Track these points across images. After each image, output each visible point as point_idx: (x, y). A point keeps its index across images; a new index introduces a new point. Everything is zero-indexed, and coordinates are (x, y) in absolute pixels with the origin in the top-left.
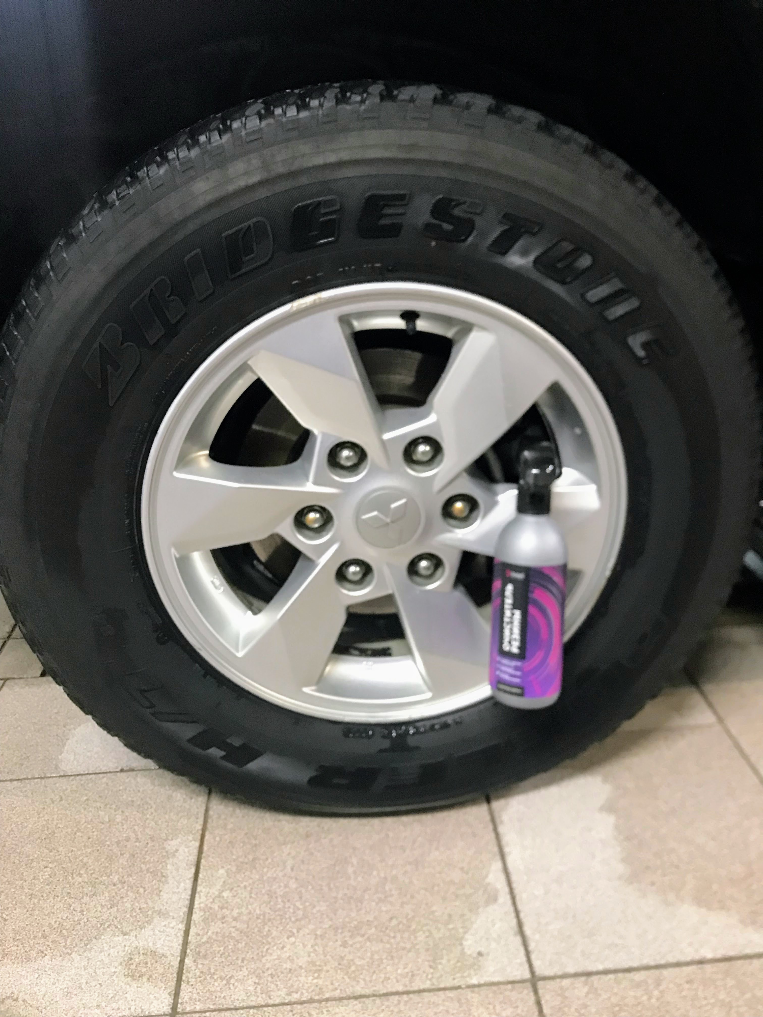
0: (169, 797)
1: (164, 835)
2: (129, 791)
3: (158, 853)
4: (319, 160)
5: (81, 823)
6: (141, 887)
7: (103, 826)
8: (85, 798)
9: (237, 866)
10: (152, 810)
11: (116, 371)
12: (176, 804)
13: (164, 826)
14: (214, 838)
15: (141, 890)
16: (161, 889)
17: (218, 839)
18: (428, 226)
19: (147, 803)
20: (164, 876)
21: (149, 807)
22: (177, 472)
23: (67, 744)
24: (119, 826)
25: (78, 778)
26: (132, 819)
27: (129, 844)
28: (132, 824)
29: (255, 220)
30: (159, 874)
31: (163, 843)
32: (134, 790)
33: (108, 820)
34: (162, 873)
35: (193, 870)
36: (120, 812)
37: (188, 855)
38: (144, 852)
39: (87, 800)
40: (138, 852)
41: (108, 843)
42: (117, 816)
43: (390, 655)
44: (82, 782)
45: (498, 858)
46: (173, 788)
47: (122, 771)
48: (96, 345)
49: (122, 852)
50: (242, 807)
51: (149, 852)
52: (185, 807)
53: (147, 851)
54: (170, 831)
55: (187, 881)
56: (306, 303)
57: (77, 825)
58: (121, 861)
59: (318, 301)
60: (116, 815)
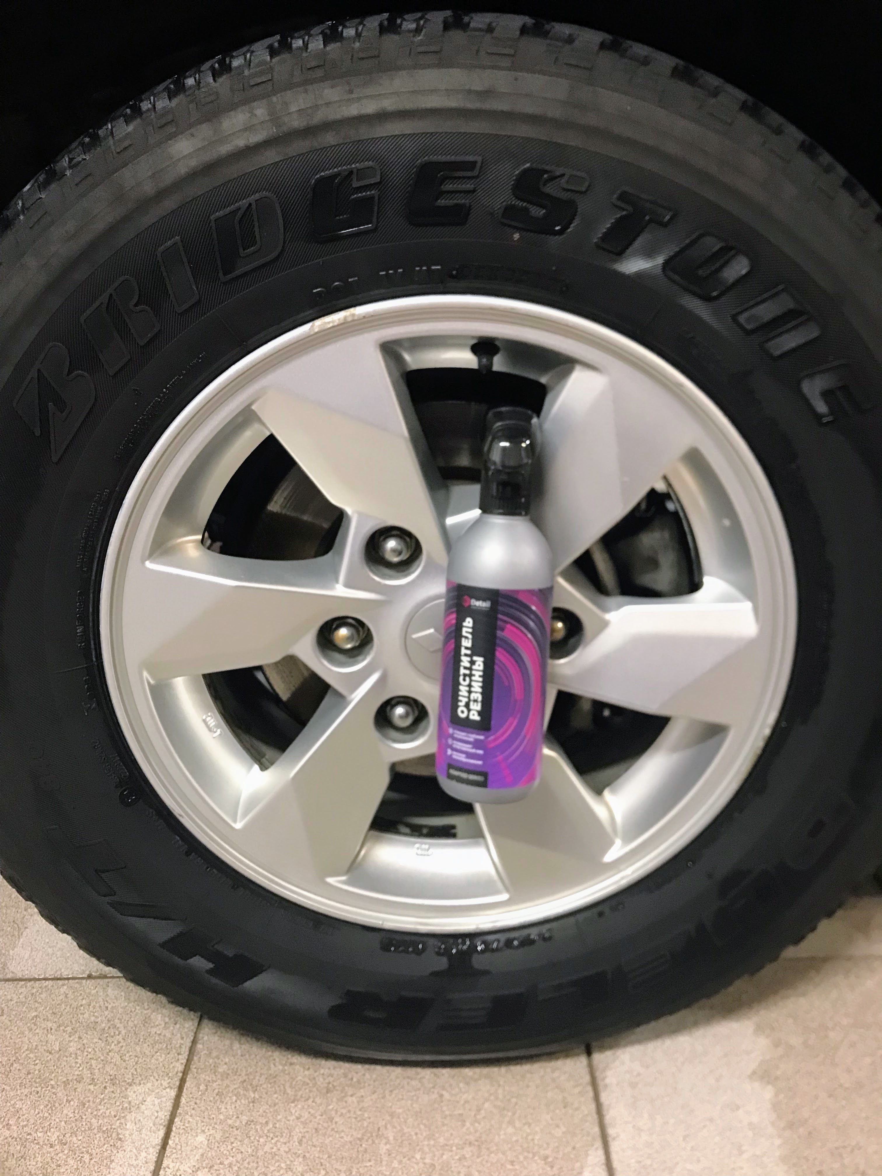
0: (146, 1021)
1: (130, 1076)
2: (94, 1007)
3: (118, 1104)
4: (353, 110)
5: (22, 1051)
6: (87, 1152)
7: (50, 1056)
8: (35, 1014)
9: (224, 1132)
10: (120, 1038)
11: (61, 412)
12: (154, 1030)
13: (132, 1062)
14: (198, 1086)
15: (87, 1157)
16: (113, 1158)
17: (202, 1087)
18: (509, 211)
19: (115, 1027)
20: (120, 1139)
21: (117, 1033)
22: (151, 562)
23: (25, 934)
24: (71, 1060)
25: (29, 984)
26: (90, 1050)
27: (80, 1087)
28: (89, 1056)
29: (257, 196)
30: (114, 1135)
31: (126, 1089)
32: (100, 1007)
33: (58, 1049)
34: (118, 1134)
35: (161, 1133)
36: (75, 1037)
37: (158, 1108)
38: (98, 1100)
39: (36, 1016)
40: (91, 1099)
41: (52, 1082)
42: (72, 1044)
43: (454, 836)
44: (34, 991)
45: (599, 1144)
46: (153, 1006)
48: (33, 373)
49: (69, 1098)
50: (243, 1039)
51: (105, 1101)
52: (165, 1036)
53: (103, 1099)
54: (138, 1070)
55: (151, 1150)
56: (333, 322)
57: (16, 1053)
58: (65, 1112)
59: (350, 319)
60: (70, 1041)
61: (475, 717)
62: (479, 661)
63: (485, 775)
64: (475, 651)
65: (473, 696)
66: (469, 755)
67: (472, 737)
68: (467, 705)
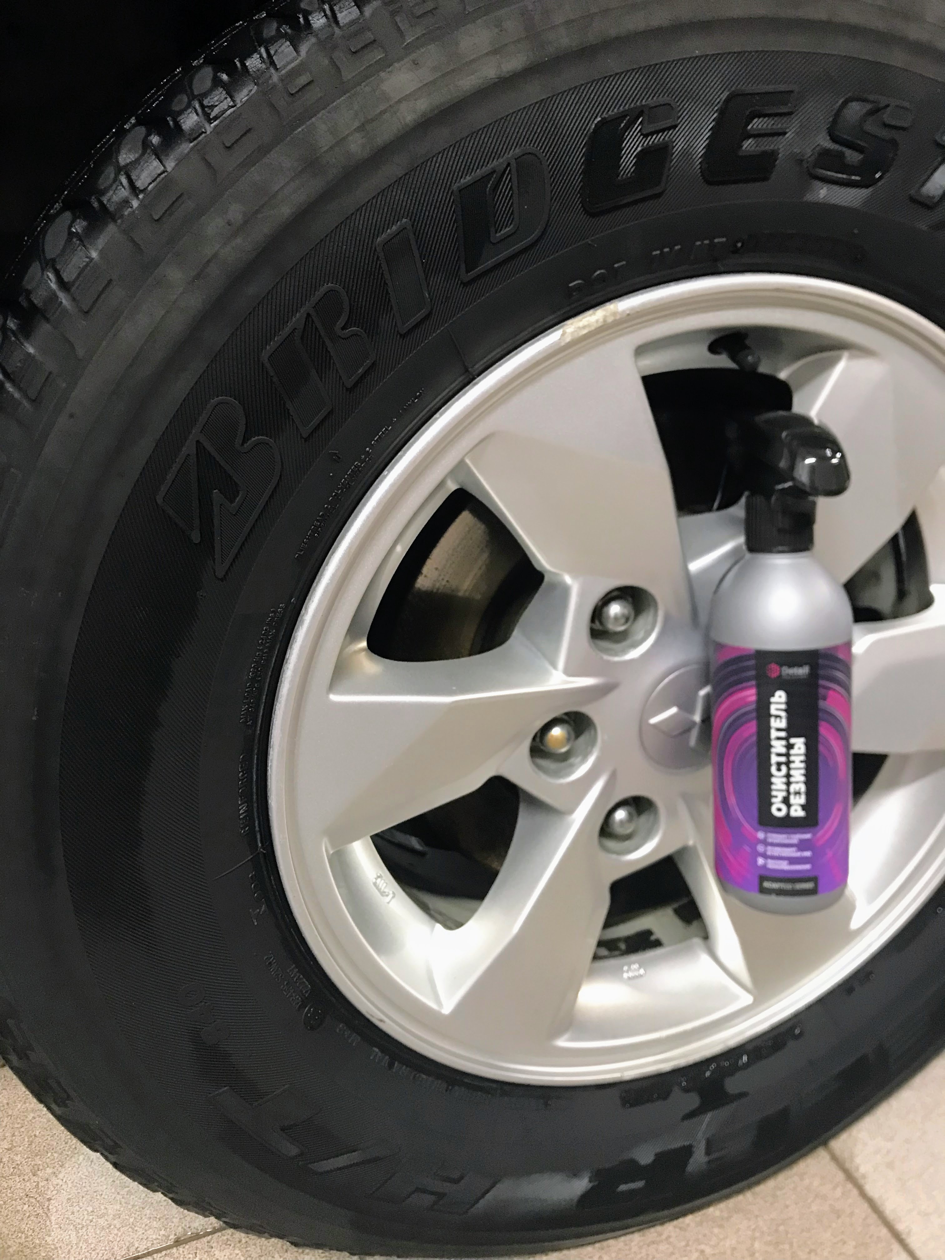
11: (232, 502)
18: (822, 156)
22: (334, 694)
23: (53, 1209)
29: (519, 150)
47: (178, 1242)
48: (189, 448)
56: (589, 326)
59: (610, 320)
61: (797, 812)
62: (799, 744)
63: (815, 879)
64: (792, 731)
65: (793, 788)
66: (792, 861)
67: (795, 838)
68: (786, 801)
